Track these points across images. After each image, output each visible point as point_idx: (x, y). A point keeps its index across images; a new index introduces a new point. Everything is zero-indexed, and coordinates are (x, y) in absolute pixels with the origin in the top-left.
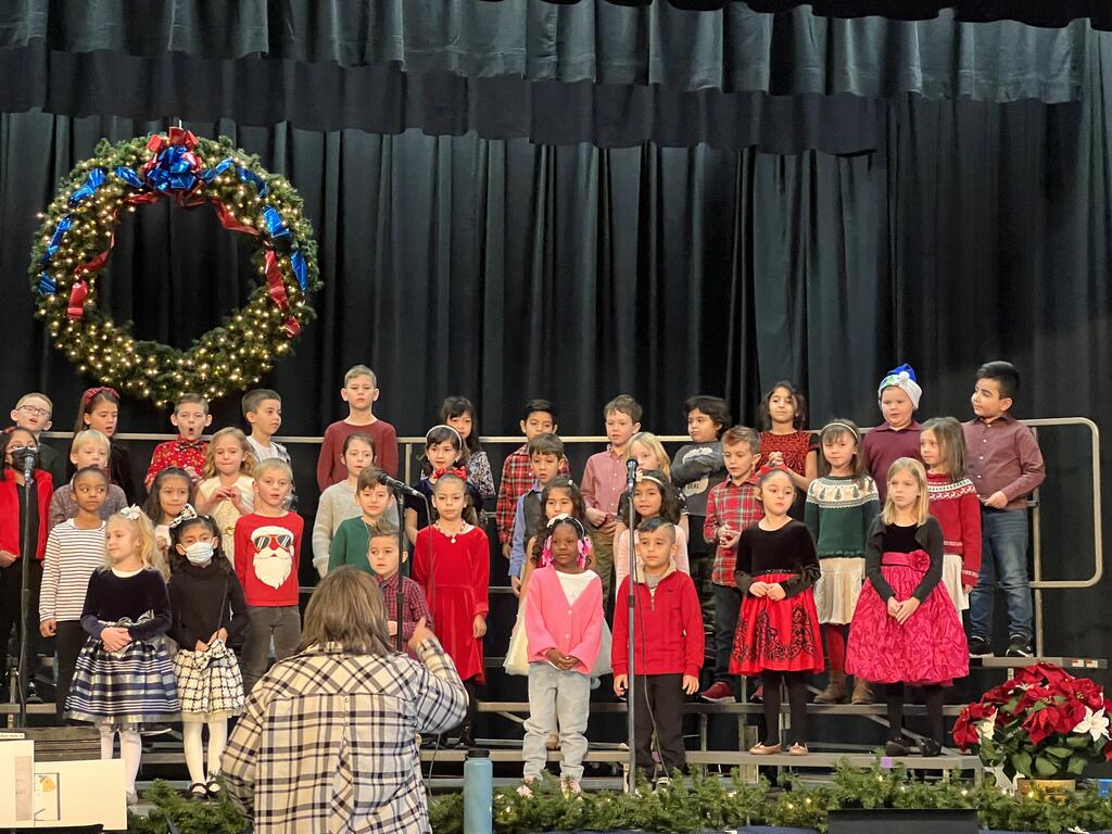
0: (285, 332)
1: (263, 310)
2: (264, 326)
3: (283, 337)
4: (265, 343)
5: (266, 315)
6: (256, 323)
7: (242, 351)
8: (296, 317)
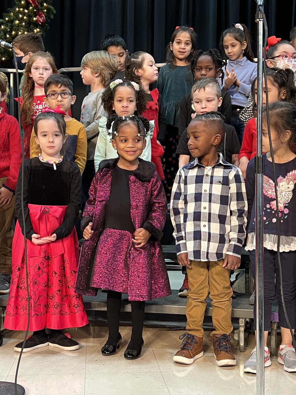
0: (37, 21)
1: (24, 8)
2: (25, 18)
3: (36, 25)
4: (26, 28)
5: (26, 11)
6: (21, 16)
7: (13, 33)
8: (43, 12)
